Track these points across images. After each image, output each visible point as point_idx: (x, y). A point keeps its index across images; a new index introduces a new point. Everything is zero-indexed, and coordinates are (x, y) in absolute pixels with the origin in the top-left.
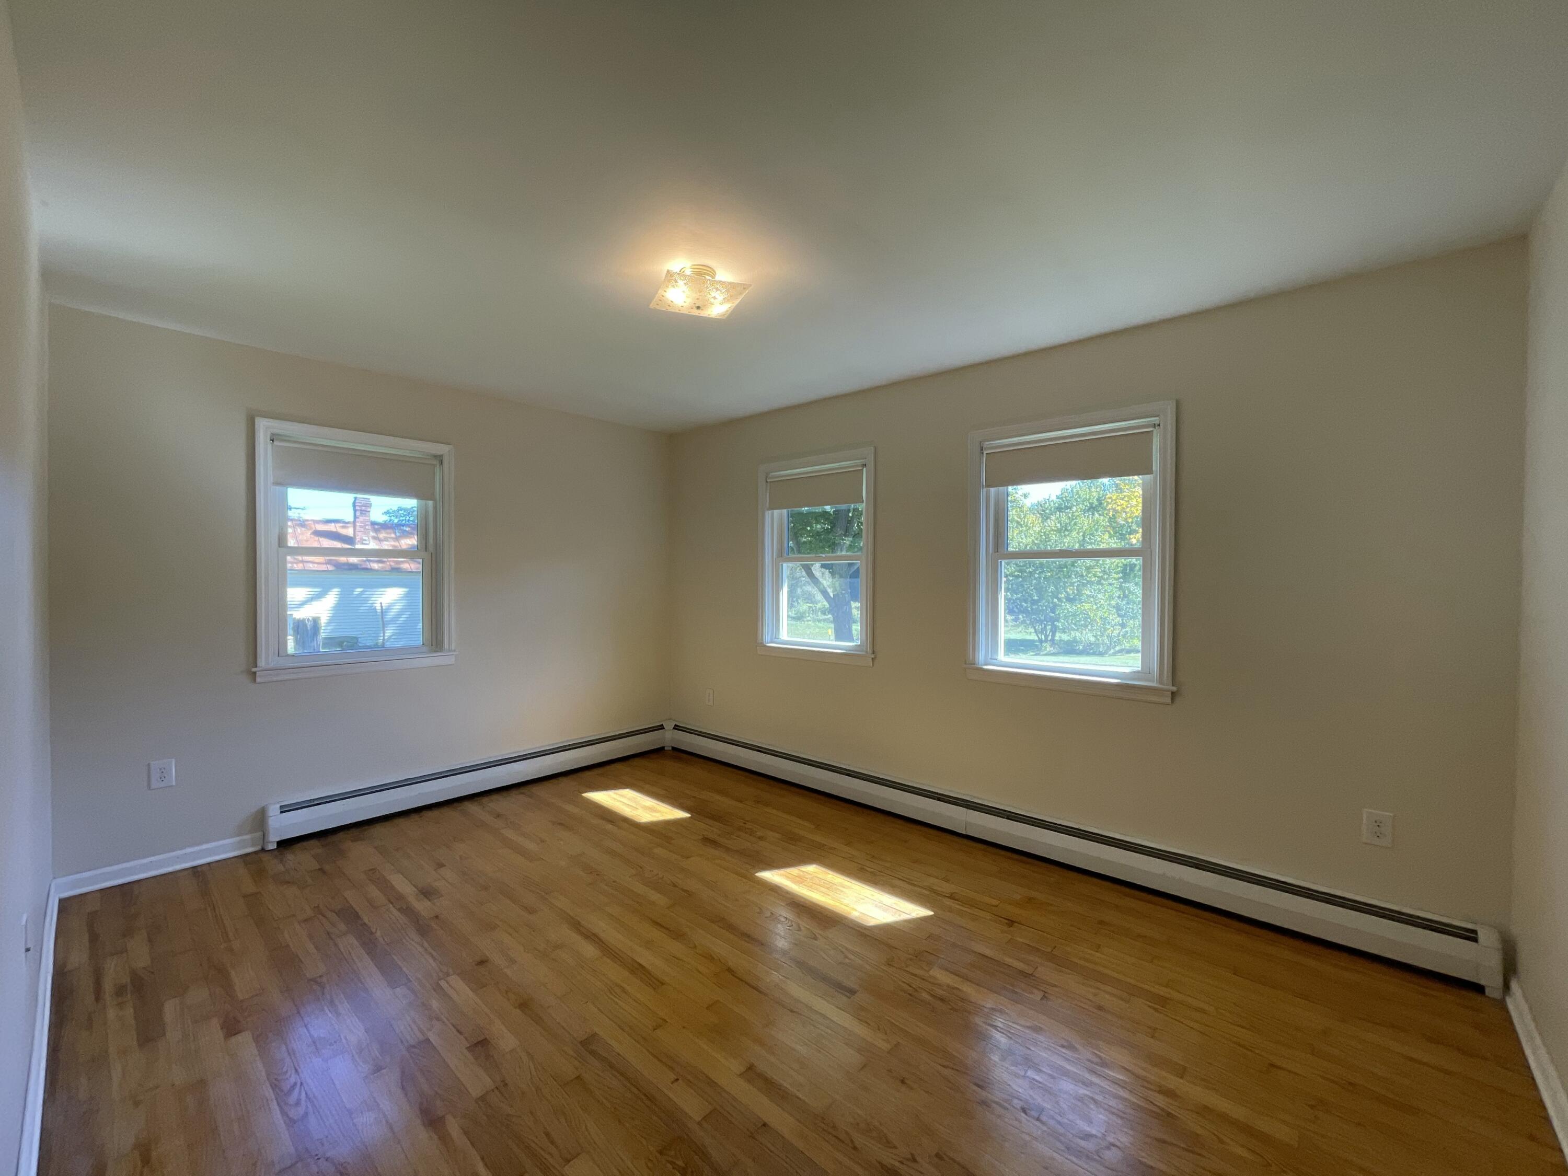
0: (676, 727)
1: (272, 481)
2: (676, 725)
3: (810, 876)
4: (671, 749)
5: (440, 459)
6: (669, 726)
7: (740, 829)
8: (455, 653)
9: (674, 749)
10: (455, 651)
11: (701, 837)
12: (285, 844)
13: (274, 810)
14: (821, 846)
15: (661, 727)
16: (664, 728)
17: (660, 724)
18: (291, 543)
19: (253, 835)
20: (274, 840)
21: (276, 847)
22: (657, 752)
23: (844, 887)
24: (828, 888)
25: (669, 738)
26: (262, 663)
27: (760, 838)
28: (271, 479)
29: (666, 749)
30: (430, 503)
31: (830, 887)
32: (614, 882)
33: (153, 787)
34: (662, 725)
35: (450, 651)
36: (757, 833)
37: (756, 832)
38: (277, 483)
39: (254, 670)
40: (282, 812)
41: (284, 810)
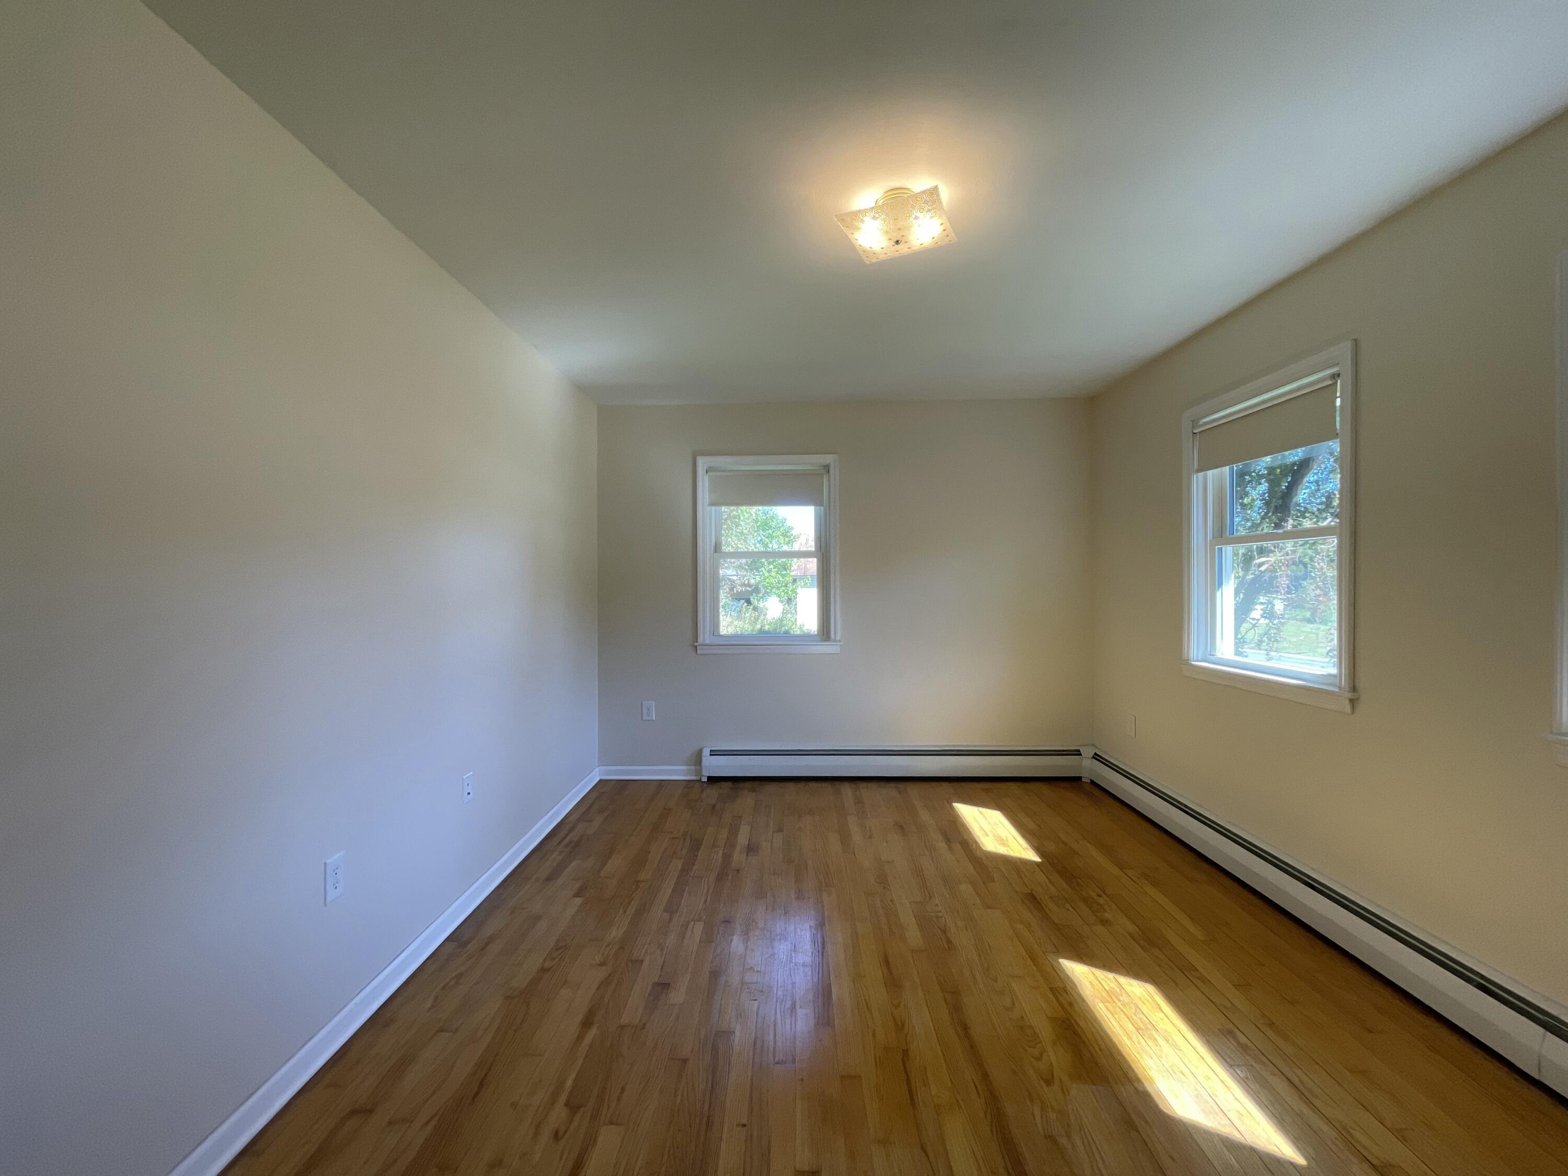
0: (1096, 757)
1: (707, 503)
2: (1096, 754)
3: (1126, 1000)
4: (1089, 782)
5: (827, 468)
6: (1088, 752)
7: (1085, 900)
8: (840, 643)
9: (1092, 782)
10: (840, 641)
11: (1028, 891)
12: (712, 780)
13: (706, 752)
14: (1187, 969)
15: (1078, 753)
16: (1080, 755)
17: (1077, 748)
18: (726, 549)
19: (689, 767)
20: (706, 775)
21: (706, 781)
22: (1073, 781)
23: (1167, 1041)
24: (1138, 1029)
25: (1087, 767)
26: (700, 640)
27: (1104, 922)
28: (707, 501)
29: (1083, 780)
30: (822, 508)
31: (1145, 1029)
32: (891, 900)
33: (644, 719)
34: (1079, 751)
35: (835, 641)
36: (1106, 914)
37: (1106, 911)
38: (712, 504)
39: (696, 644)
40: (711, 755)
41: (713, 753)
